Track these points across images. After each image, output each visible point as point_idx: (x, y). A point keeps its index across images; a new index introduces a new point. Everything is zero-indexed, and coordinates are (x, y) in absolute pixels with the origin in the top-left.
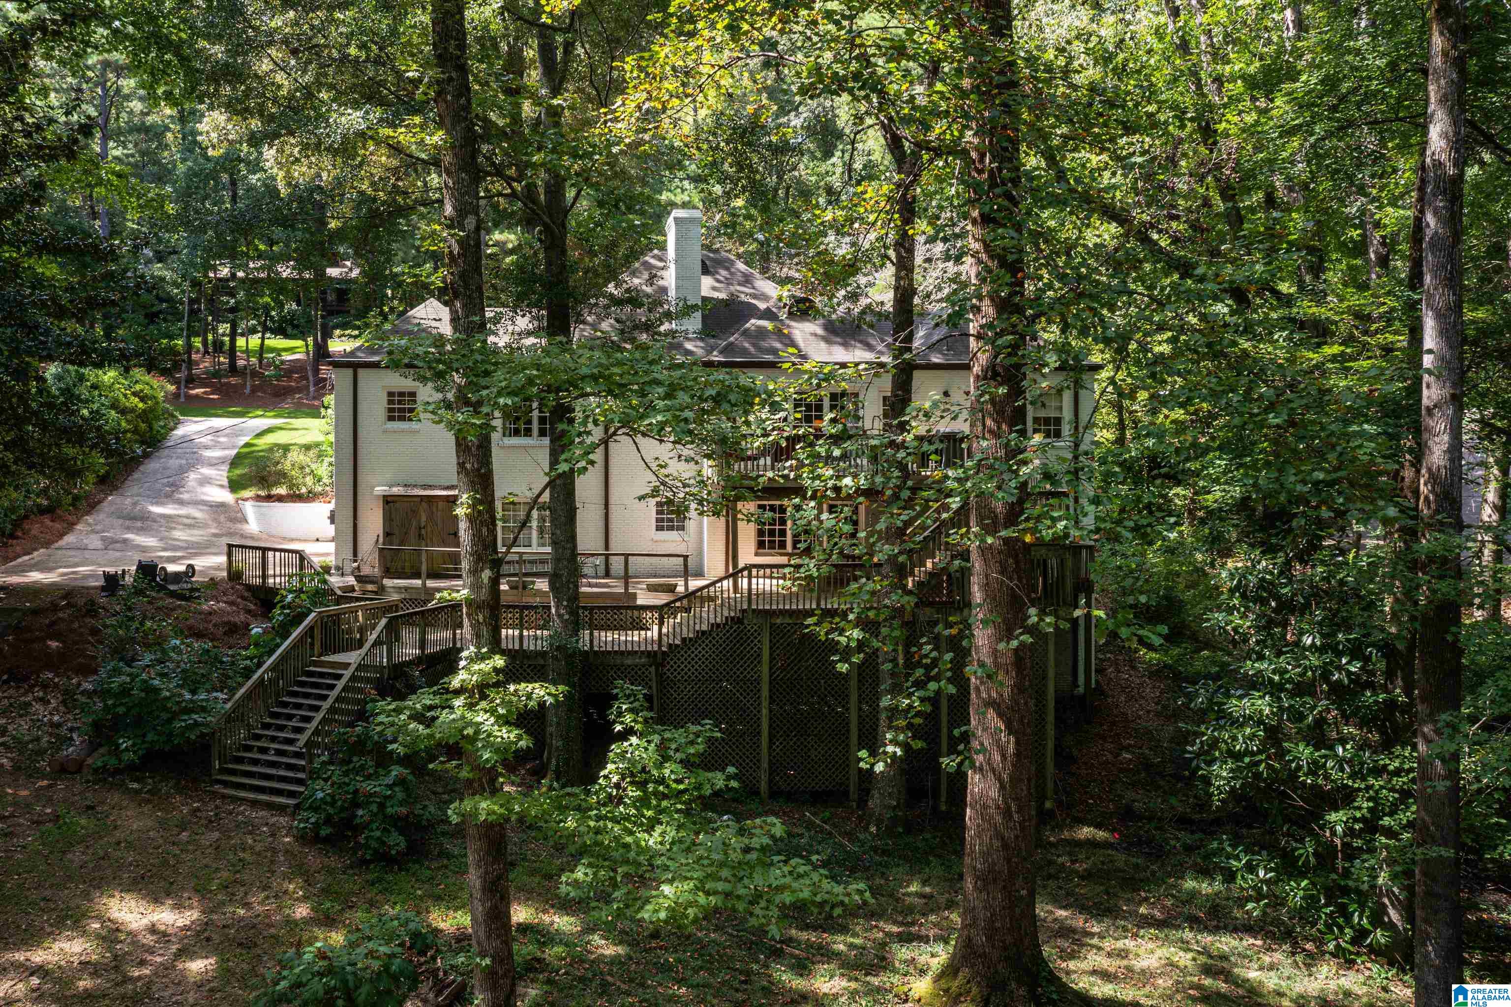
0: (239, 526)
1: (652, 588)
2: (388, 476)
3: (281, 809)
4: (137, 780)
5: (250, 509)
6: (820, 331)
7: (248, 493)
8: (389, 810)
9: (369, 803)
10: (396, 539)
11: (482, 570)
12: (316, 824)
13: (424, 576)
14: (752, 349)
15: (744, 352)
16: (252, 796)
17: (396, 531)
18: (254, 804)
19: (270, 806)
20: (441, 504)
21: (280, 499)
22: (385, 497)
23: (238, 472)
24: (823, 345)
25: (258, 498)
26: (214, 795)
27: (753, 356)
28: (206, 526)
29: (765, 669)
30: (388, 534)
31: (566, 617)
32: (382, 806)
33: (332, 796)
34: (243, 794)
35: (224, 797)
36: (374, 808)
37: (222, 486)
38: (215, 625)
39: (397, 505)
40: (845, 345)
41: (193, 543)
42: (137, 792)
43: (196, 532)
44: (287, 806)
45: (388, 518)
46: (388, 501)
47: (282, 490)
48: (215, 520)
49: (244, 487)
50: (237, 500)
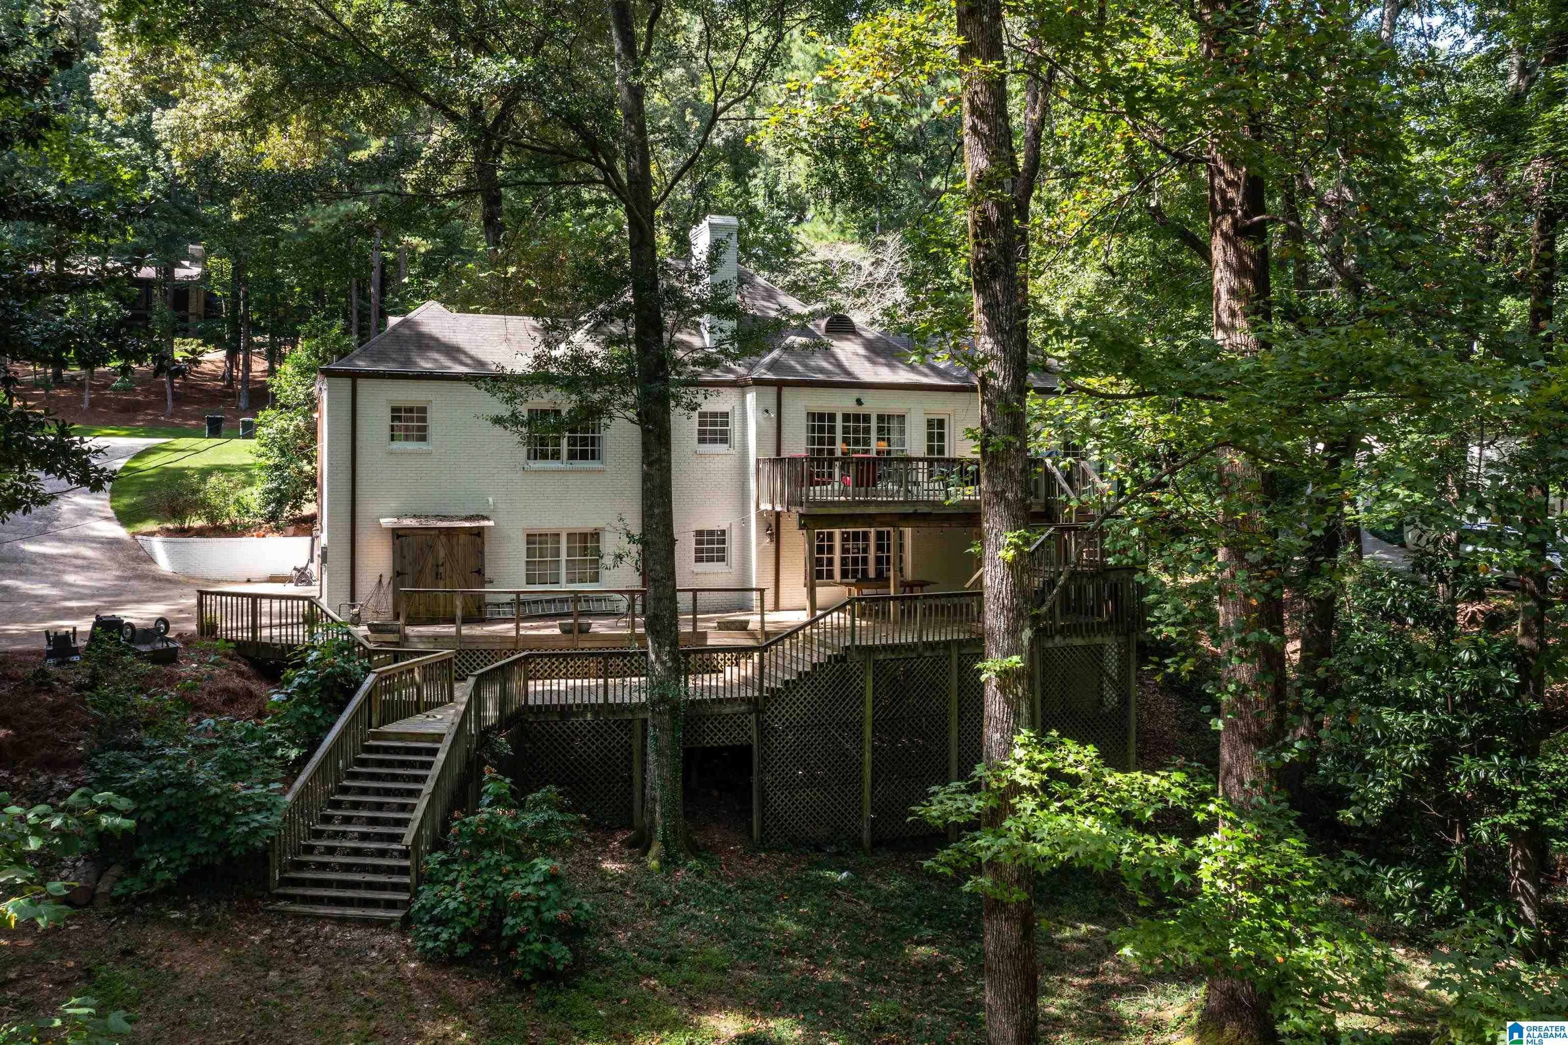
0: (145, 566)
1: (725, 626)
2: (394, 505)
3: (384, 925)
4: (176, 907)
5: (158, 546)
6: (862, 351)
7: (151, 526)
8: (548, 916)
9: (521, 909)
10: (408, 579)
11: (1022, 630)
12: (449, 941)
13: (458, 622)
14: (799, 367)
15: (792, 370)
16: (337, 911)
17: (409, 570)
18: (342, 921)
19: (366, 923)
20: (463, 538)
21: (201, 533)
22: (394, 530)
23: (126, 501)
24: (867, 365)
25: (169, 533)
26: (283, 915)
27: (801, 375)
28: (103, 568)
29: (869, 711)
30: (398, 574)
31: (669, 664)
32: (537, 911)
33: (467, 904)
34: (322, 910)
35: (297, 916)
36: (529, 913)
37: (107, 519)
38: (210, 693)
39: (410, 539)
40: (890, 366)
41: (99, 589)
42: (184, 924)
43: (96, 575)
44: (392, 920)
45: (399, 554)
46: (397, 534)
47: (198, 523)
48: (112, 559)
49: (142, 519)
50: (133, 535)
